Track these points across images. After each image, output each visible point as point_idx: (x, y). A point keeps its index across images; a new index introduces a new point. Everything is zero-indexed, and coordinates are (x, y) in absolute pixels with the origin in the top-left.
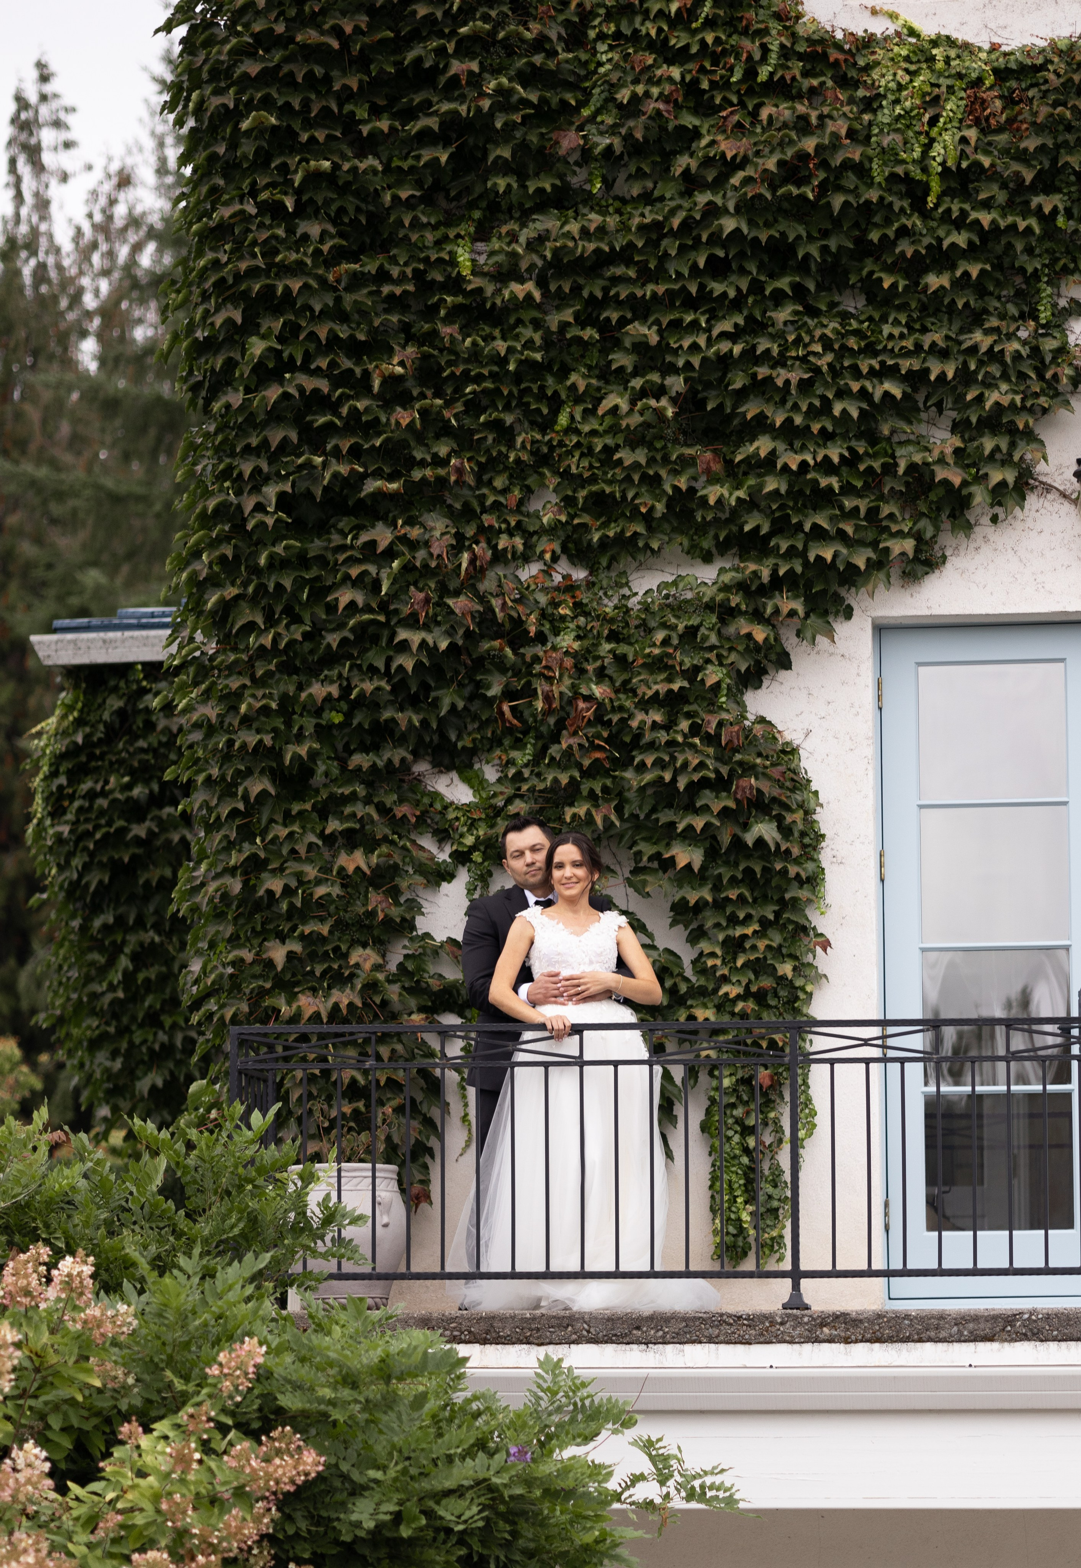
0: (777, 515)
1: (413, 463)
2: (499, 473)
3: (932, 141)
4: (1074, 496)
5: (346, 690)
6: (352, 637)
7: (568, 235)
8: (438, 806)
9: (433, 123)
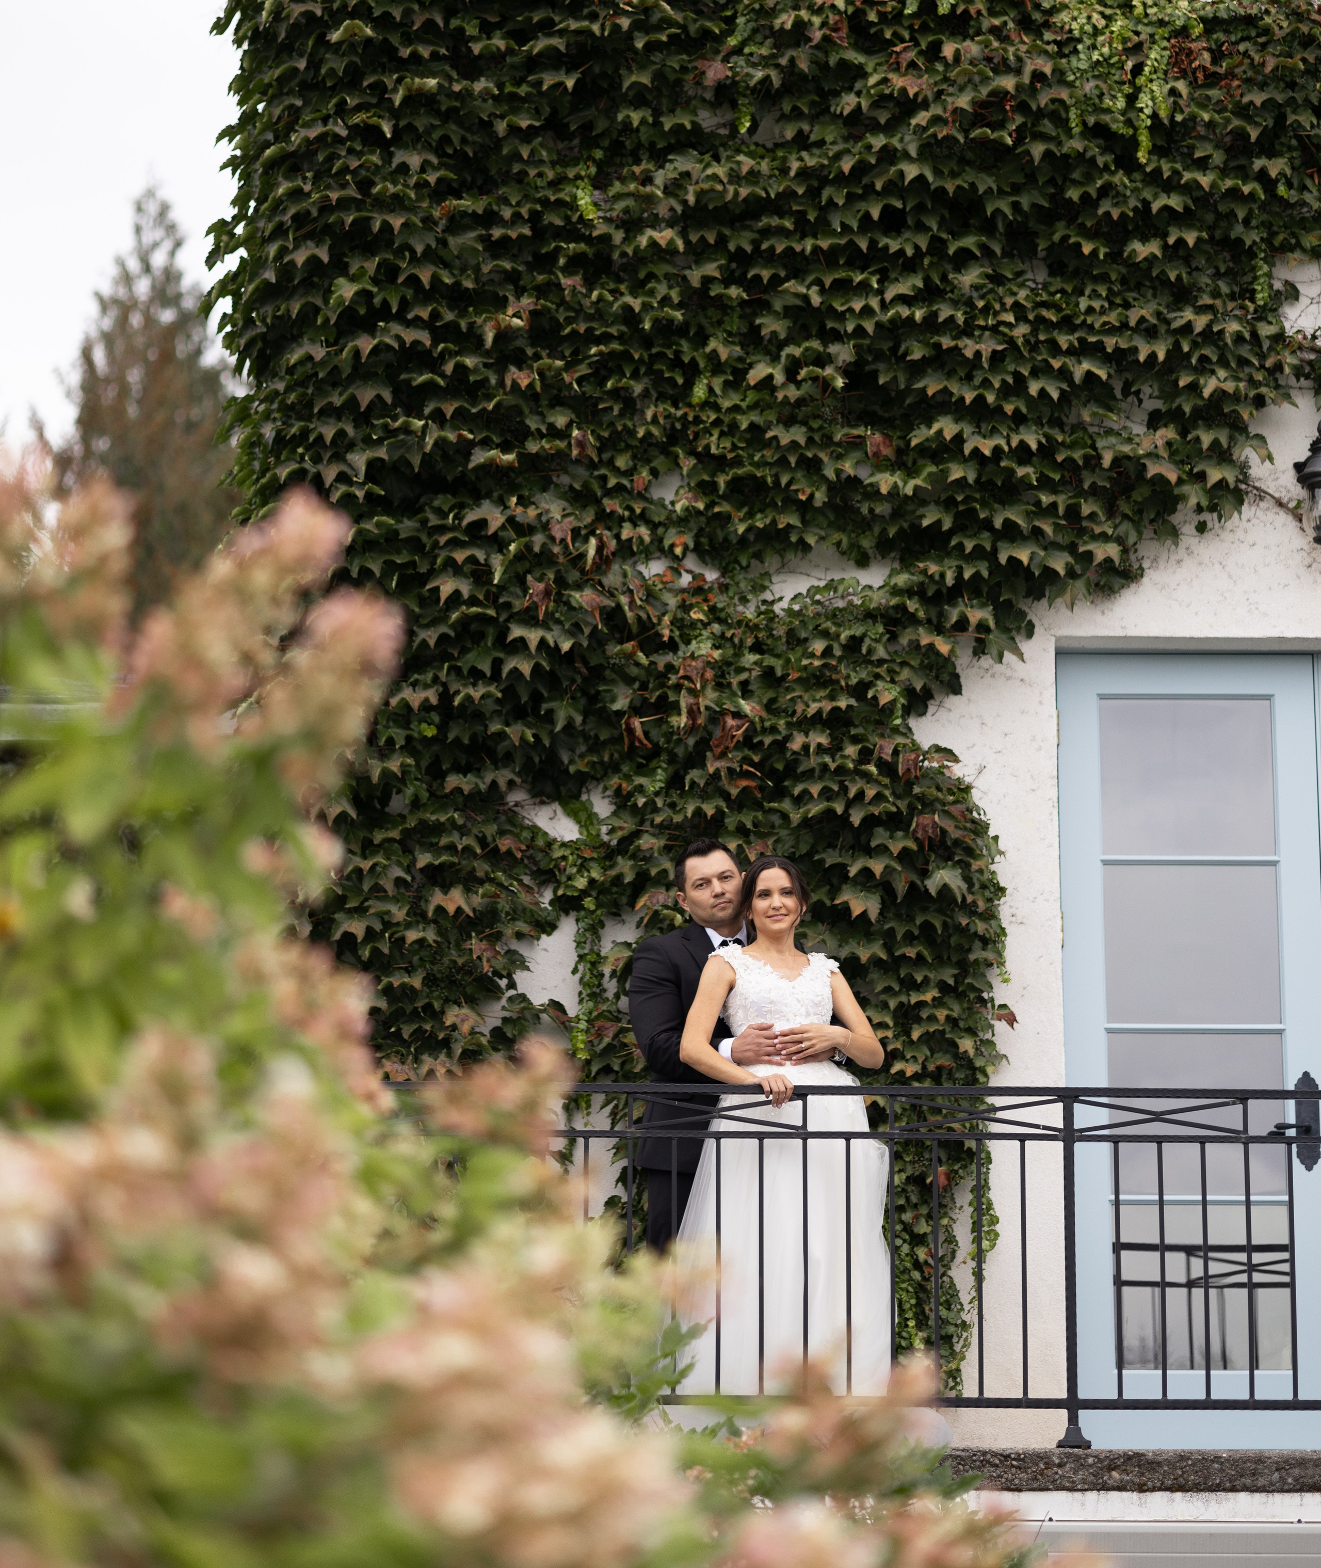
0: (961, 508)
1: (525, 434)
2: (620, 451)
3: (1138, 90)
4: (1292, 505)
5: (446, 696)
6: (452, 634)
7: (715, 177)
8: (540, 842)
9: (559, 43)
